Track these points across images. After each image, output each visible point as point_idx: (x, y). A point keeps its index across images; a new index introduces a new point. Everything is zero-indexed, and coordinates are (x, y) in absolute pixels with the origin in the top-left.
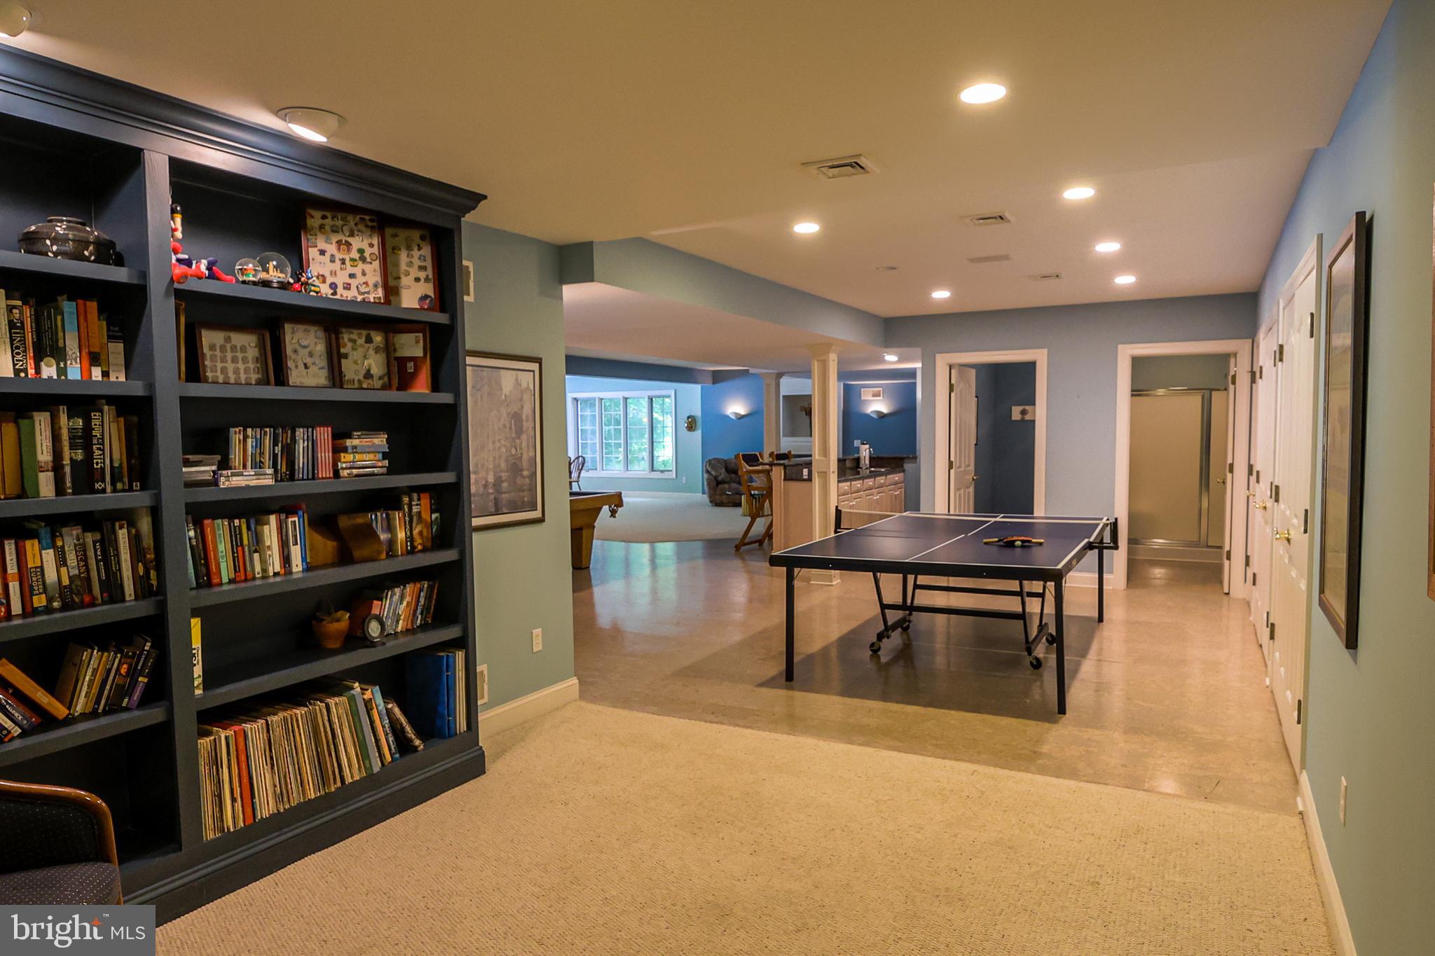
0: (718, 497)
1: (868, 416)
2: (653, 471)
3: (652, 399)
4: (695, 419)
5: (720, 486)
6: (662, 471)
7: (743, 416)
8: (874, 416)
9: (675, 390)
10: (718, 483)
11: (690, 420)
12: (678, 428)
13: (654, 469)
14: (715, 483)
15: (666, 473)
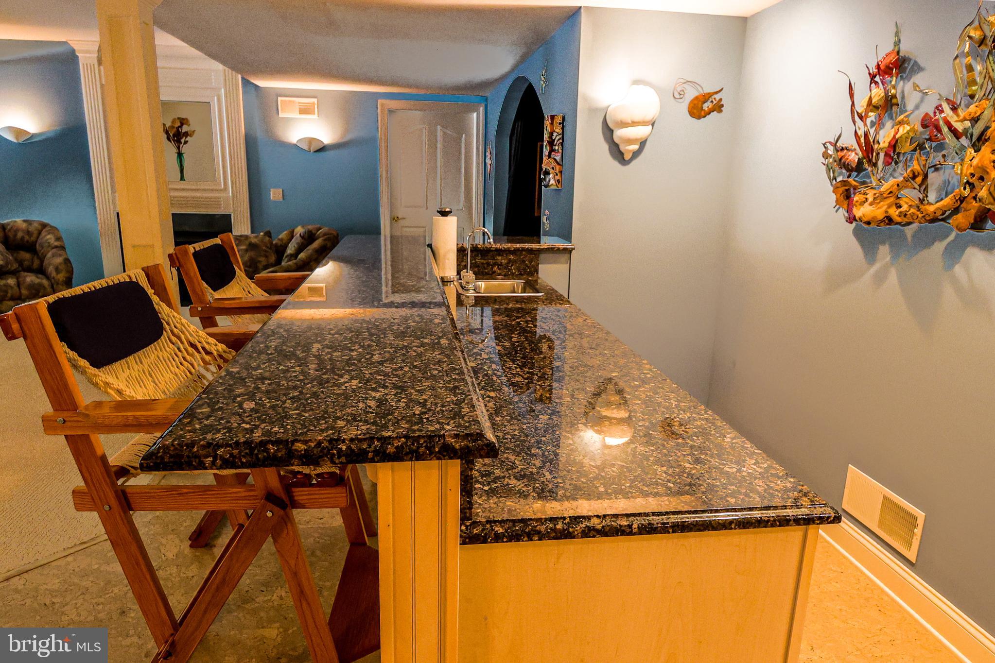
1: (295, 149)
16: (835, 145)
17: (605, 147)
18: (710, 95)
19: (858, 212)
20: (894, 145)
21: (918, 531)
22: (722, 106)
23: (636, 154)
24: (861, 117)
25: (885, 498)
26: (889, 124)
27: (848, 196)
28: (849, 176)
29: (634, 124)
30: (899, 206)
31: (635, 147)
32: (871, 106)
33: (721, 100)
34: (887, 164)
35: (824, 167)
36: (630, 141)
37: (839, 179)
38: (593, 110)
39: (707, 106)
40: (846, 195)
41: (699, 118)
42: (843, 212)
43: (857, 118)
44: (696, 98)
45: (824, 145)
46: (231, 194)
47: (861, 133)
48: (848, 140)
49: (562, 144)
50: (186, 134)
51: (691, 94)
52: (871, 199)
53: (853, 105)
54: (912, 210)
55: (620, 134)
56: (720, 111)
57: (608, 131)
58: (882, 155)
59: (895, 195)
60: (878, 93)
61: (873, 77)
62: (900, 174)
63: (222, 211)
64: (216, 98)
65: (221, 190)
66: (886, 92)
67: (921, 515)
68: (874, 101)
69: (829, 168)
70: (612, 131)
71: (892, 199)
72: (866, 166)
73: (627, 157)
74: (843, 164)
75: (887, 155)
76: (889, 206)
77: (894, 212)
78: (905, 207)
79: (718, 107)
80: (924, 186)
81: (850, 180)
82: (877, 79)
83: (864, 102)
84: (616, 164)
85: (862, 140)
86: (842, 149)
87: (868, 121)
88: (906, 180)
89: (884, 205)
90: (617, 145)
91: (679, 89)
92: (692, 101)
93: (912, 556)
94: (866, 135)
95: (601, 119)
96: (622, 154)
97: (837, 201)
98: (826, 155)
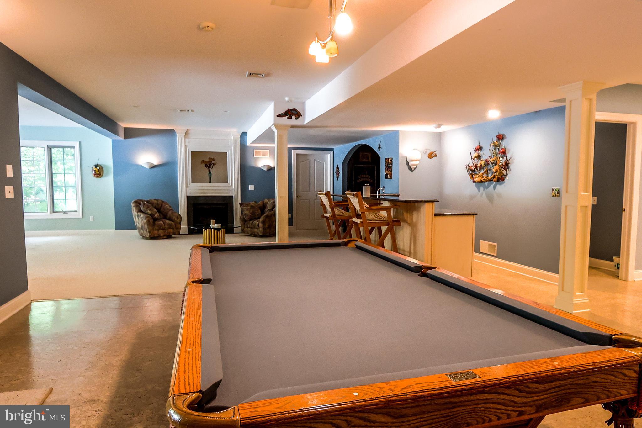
0: (156, 232)
1: (260, 170)
2: (54, 211)
3: (51, 149)
4: (102, 168)
5: (156, 223)
6: (65, 212)
7: (155, 166)
8: (265, 169)
9: (80, 142)
10: (155, 220)
11: (98, 168)
12: (84, 173)
13: (56, 210)
14: (151, 221)
15: (69, 213)
16: (468, 165)
17: (407, 167)
18: (433, 153)
19: (475, 180)
20: (481, 165)
21: (496, 248)
22: (436, 155)
23: (415, 168)
24: (474, 160)
25: (489, 244)
26: (479, 161)
27: (472, 177)
28: (472, 172)
29: (415, 160)
30: (483, 178)
31: (415, 167)
32: (475, 157)
33: (436, 154)
34: (480, 169)
35: (467, 171)
36: (414, 165)
37: (470, 173)
38: (403, 157)
39: (433, 155)
40: (472, 176)
41: (431, 158)
42: (472, 181)
43: (472, 159)
44: (430, 153)
45: (466, 165)
46: (234, 188)
47: (474, 163)
48: (471, 164)
49: (392, 166)
50: (214, 164)
51: (429, 152)
52: (477, 177)
53: (471, 157)
54: (486, 179)
55: (410, 163)
56: (436, 157)
57: (407, 163)
58: (479, 167)
59: (482, 176)
60: (476, 154)
61: (475, 151)
62: (482, 171)
63: (230, 195)
64: (230, 150)
65: (230, 186)
66: (478, 154)
67: (496, 244)
68: (476, 156)
69: (468, 171)
70: (408, 163)
71: (481, 177)
72: (476, 170)
73: (413, 169)
74: (471, 170)
75: (480, 167)
76: (481, 178)
77: (482, 179)
78: (484, 178)
79: (436, 156)
80: (488, 174)
81: (473, 173)
82: (476, 151)
83: (474, 156)
84: (410, 171)
85: (474, 164)
86: (470, 166)
87: (475, 160)
88: (484, 172)
89: (480, 178)
90: (410, 166)
91: (425, 151)
92: (429, 154)
93: (496, 255)
94: (475, 163)
95: (405, 159)
96: (411, 169)
97: (470, 178)
98: (466, 168)
